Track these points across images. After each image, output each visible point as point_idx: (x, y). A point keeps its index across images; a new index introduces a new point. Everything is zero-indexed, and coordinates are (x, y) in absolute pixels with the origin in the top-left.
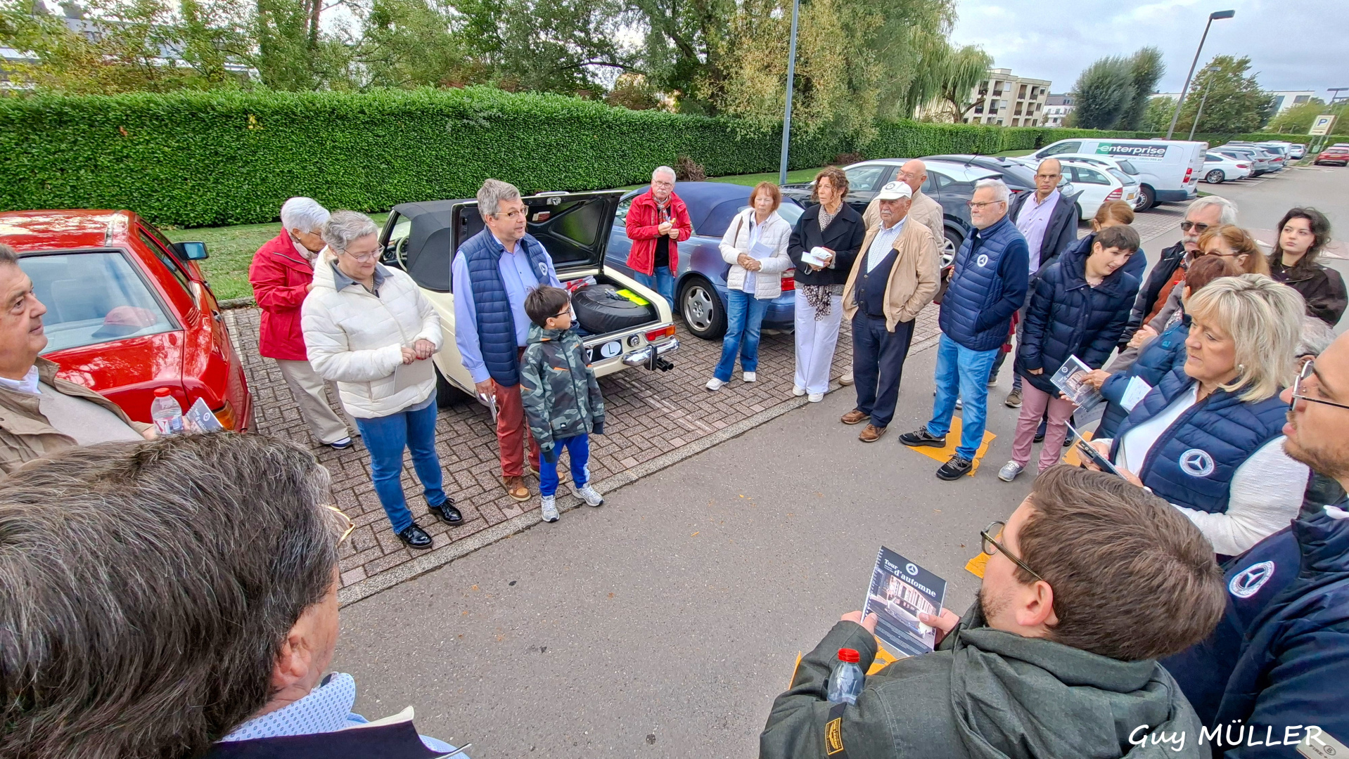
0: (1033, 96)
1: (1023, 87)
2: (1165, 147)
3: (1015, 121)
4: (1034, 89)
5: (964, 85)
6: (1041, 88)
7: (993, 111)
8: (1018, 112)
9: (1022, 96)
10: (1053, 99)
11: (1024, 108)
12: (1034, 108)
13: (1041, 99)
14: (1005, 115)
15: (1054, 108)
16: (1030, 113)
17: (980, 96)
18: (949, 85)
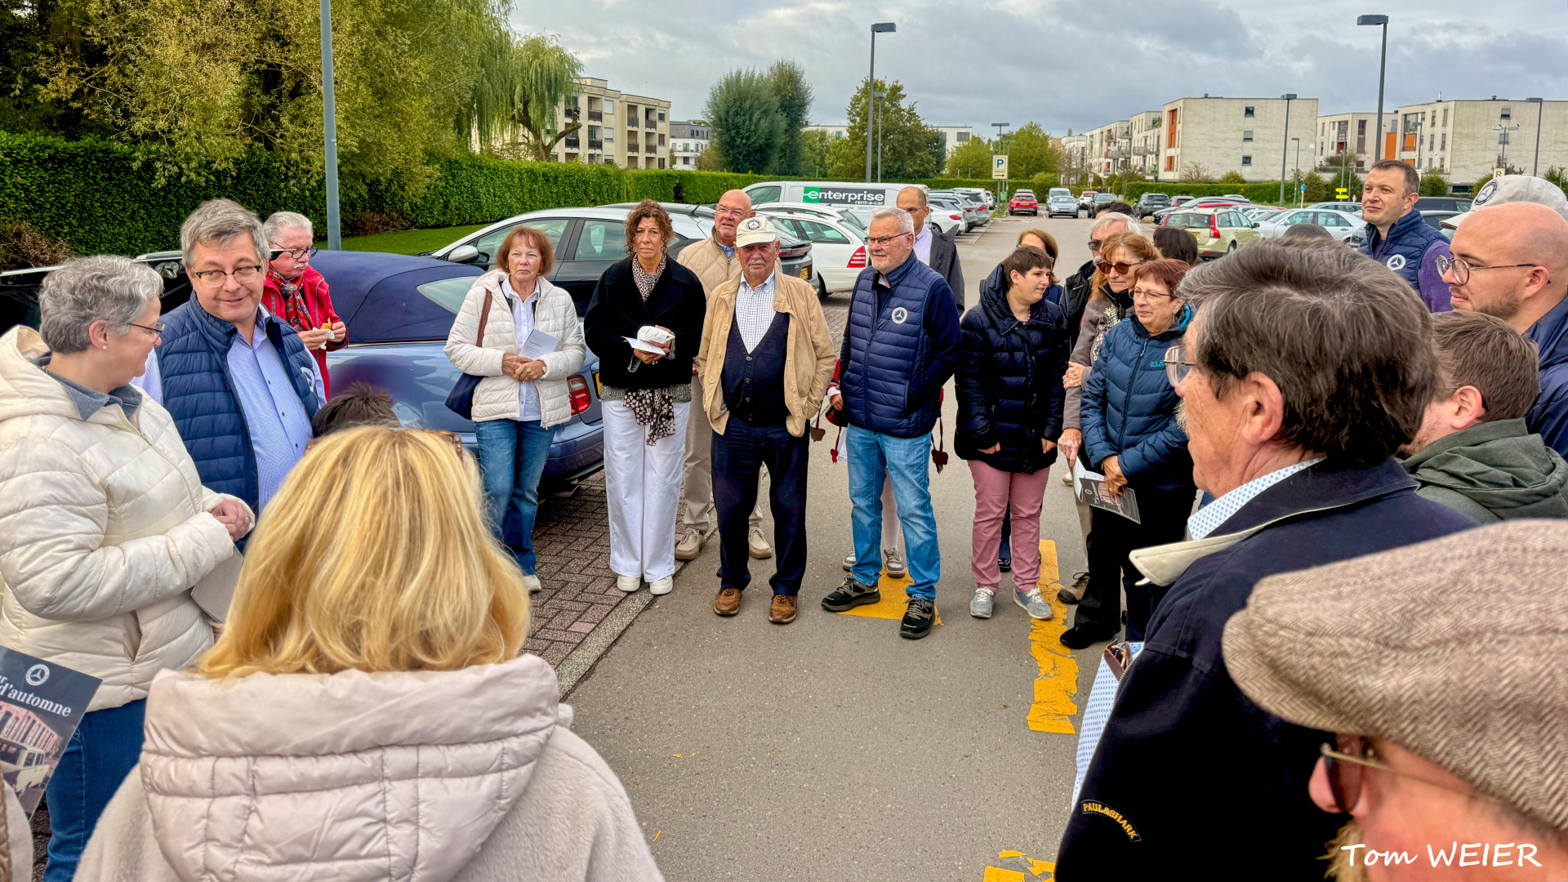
0: (651, 124)
1: (632, 108)
2: (883, 192)
3: (633, 160)
4: (648, 112)
5: (541, 99)
6: (658, 111)
7: (595, 144)
8: (634, 147)
9: (633, 121)
10: (677, 129)
11: (641, 141)
12: (655, 141)
13: (662, 128)
14: (614, 151)
15: (679, 143)
16: (651, 149)
17: (569, 120)
18: (516, 98)
